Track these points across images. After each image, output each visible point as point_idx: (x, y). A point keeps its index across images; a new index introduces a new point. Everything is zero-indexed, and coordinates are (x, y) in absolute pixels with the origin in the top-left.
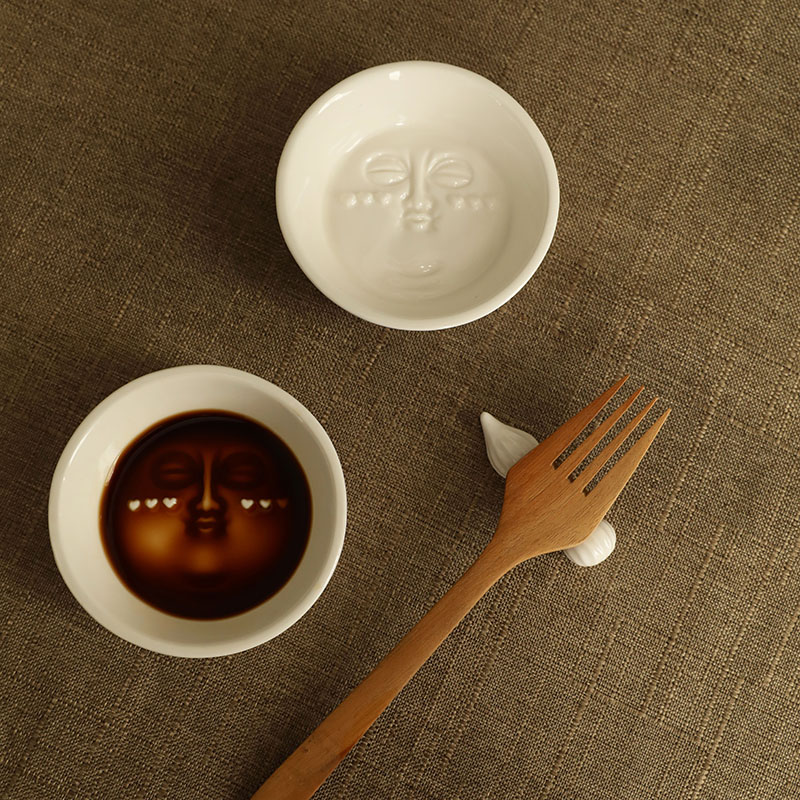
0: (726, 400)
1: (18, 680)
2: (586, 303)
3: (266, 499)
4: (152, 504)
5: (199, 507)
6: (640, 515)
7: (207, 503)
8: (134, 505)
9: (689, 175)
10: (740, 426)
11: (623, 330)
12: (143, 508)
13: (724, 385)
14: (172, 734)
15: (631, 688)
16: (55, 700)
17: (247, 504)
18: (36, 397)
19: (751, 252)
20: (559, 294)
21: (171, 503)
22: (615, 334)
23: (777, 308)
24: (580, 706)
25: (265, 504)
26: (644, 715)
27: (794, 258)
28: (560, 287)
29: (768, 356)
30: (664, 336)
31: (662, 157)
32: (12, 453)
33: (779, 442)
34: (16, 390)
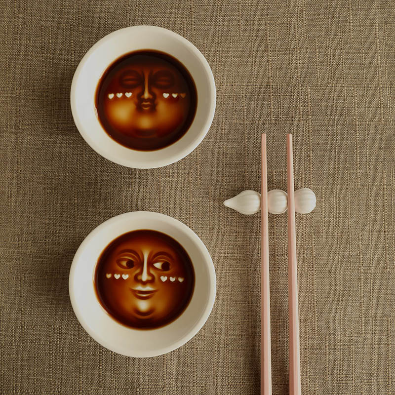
0: (361, 115)
1: (118, 389)
2: (280, 102)
3: (175, 93)
4: (120, 95)
5: (142, 97)
6: (347, 185)
7: (146, 95)
8: (111, 96)
9: (297, 18)
10: (372, 123)
11: (302, 106)
12: (116, 98)
13: (357, 109)
14: (195, 379)
15: (378, 261)
16: (138, 390)
17: (166, 95)
18: (58, 265)
19: (341, 41)
20: (266, 103)
21: (129, 95)
22: (299, 109)
23: (364, 62)
24: (360, 279)
25: (175, 96)
26: (389, 270)
27: (361, 35)
28: (265, 100)
29: (370, 86)
30: (321, 100)
31: (281, 16)
32: (61, 294)
33: (392, 122)
34: (48, 266)
